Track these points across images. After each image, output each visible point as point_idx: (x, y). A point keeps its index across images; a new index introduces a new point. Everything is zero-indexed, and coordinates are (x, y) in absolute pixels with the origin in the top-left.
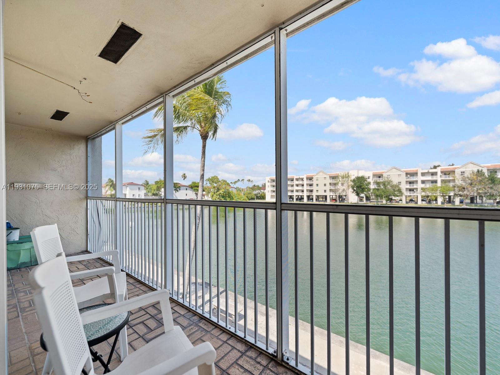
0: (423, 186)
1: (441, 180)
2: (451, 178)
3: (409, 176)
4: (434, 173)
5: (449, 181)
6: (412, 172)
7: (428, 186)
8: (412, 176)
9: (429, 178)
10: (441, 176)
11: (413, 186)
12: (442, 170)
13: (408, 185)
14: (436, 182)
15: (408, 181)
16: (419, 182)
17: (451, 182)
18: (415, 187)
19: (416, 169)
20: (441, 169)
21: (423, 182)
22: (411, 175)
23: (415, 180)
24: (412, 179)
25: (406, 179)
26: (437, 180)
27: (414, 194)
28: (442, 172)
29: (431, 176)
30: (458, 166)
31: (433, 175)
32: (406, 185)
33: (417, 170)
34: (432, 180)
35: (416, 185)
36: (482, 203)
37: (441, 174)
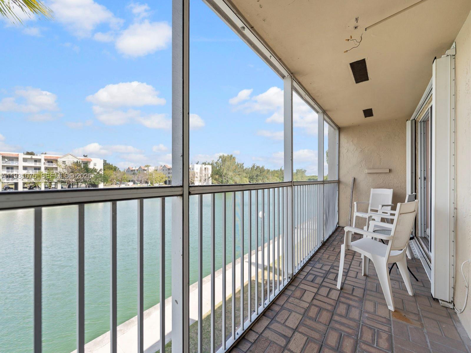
0: (25, 172)
1: (45, 167)
2: (54, 166)
3: (6, 160)
4: (38, 160)
5: (52, 169)
6: (11, 156)
7: (31, 172)
8: (11, 161)
9: (33, 164)
10: (44, 163)
11: (13, 172)
12: (46, 158)
13: (4, 171)
14: (39, 168)
15: (5, 166)
16: (21, 168)
17: (54, 169)
18: (15, 172)
19: (18, 153)
20: (45, 156)
21: (25, 168)
22: (9, 159)
23: (14, 165)
24: (11, 164)
25: (3, 163)
26: (40, 167)
27: (13, 181)
28: (45, 160)
29: (34, 162)
30: (60, 156)
31: (37, 162)
32: (3, 171)
33: (18, 155)
34: (36, 167)
35: (16, 171)
36: (77, 188)
37: (45, 162)
